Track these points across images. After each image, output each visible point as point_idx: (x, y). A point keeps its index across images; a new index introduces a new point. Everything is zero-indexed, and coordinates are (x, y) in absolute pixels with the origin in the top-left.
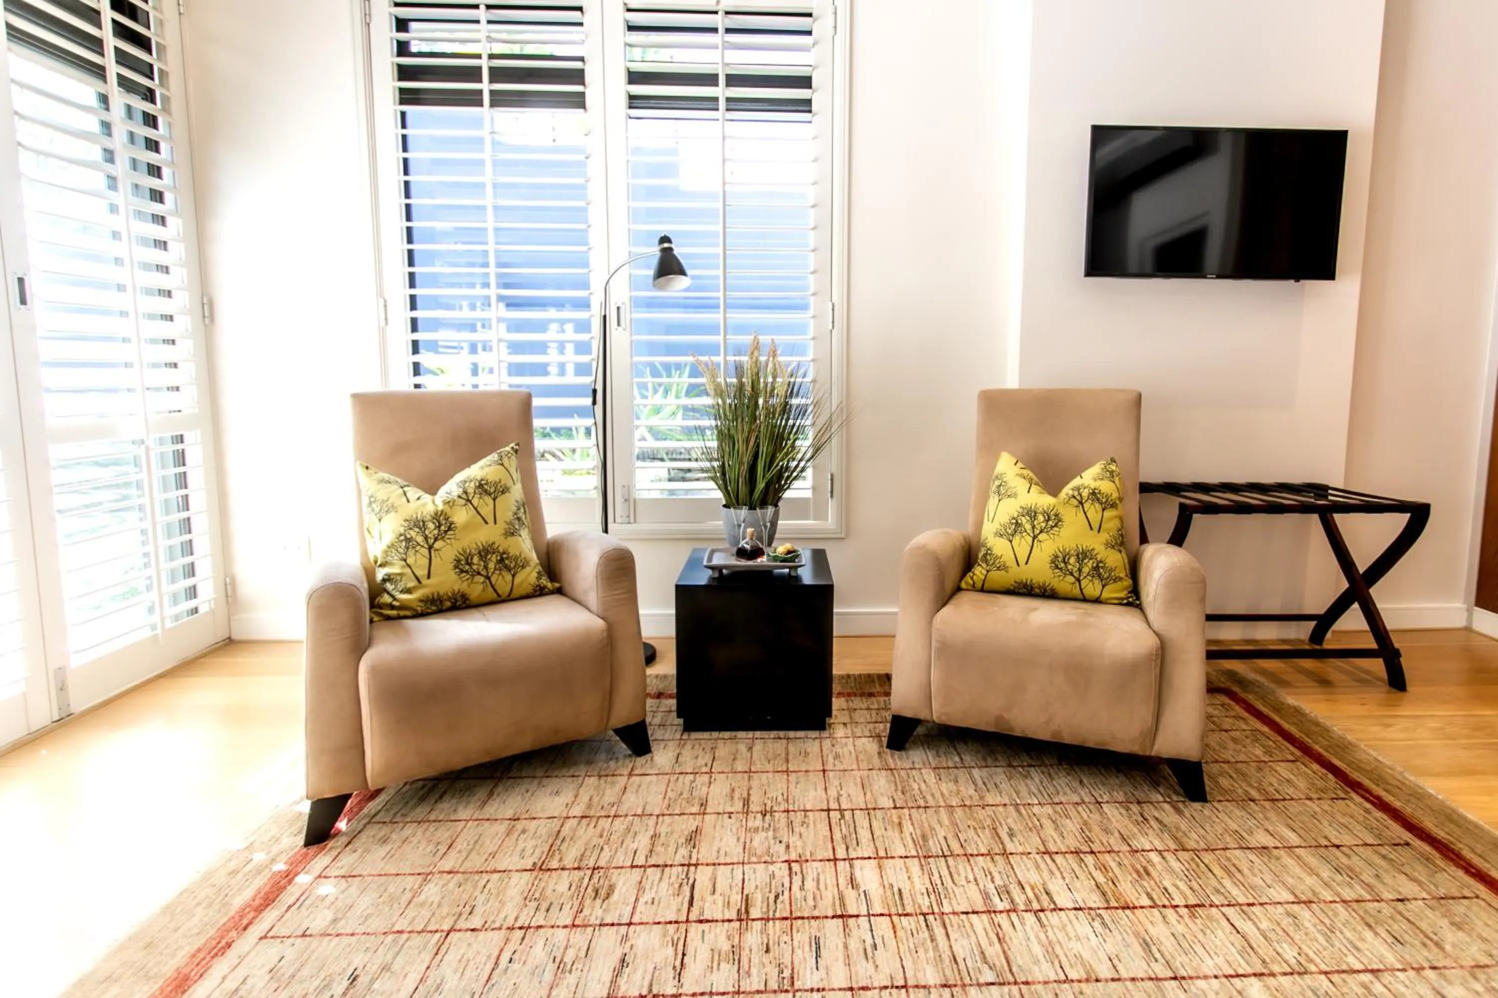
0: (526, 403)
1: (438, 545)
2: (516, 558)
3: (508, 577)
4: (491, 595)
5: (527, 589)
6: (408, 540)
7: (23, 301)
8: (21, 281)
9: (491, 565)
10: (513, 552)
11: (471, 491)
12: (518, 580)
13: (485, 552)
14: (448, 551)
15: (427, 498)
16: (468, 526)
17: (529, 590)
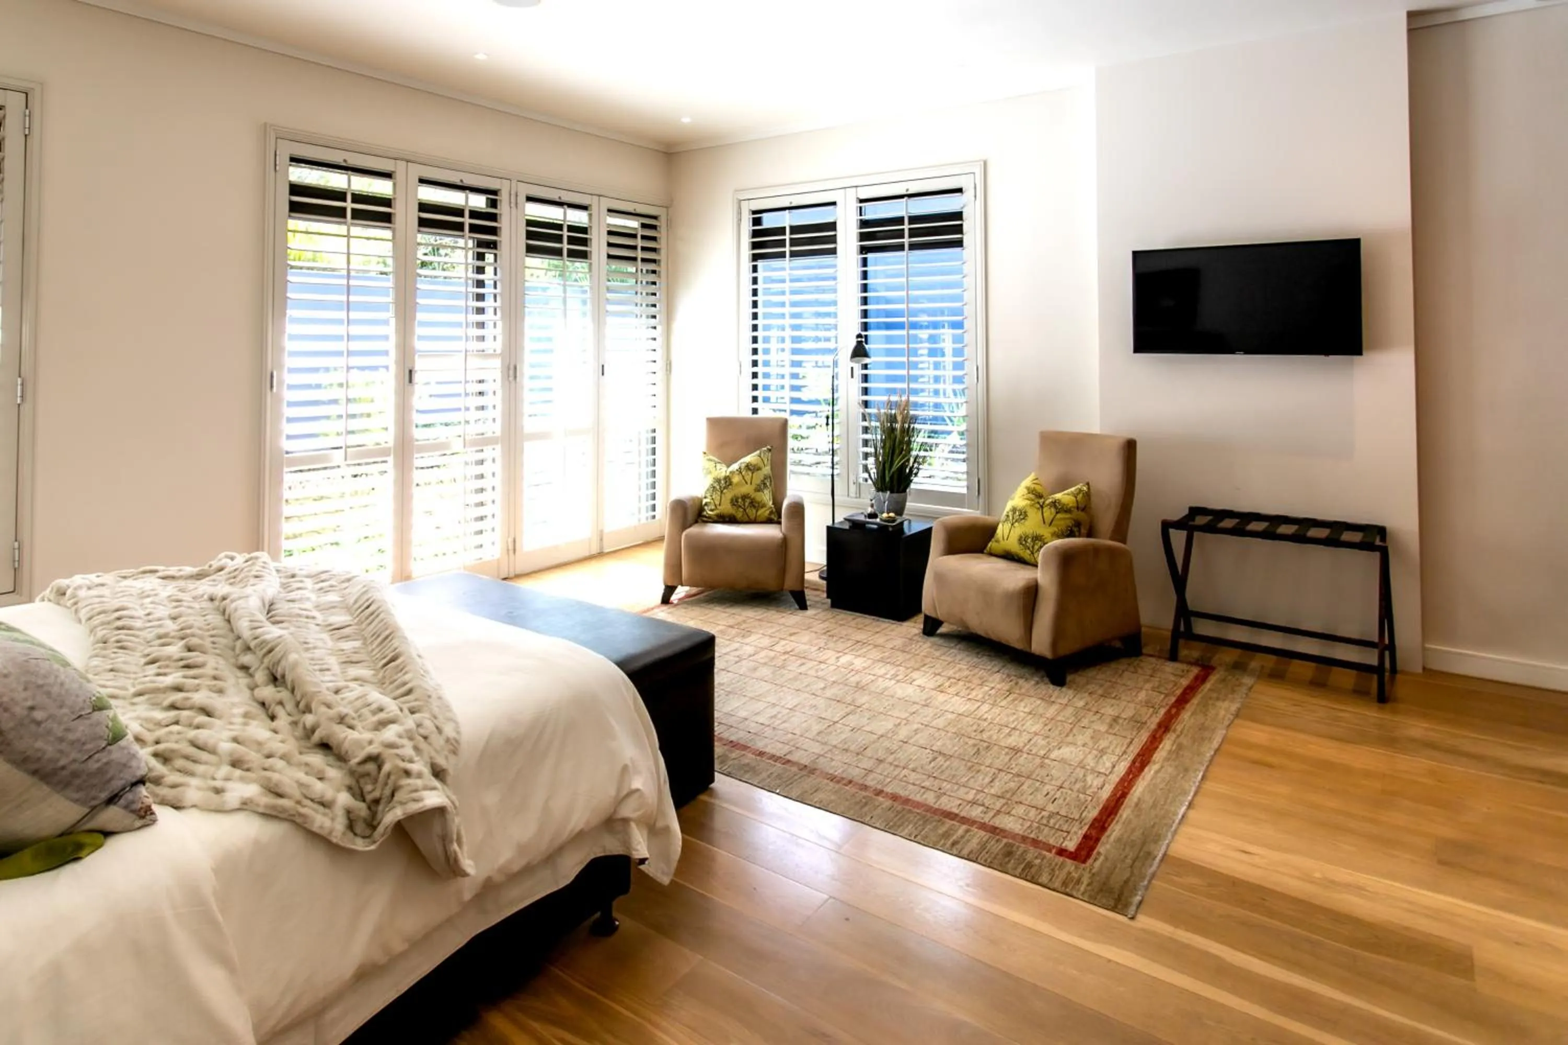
0: (784, 424)
1: (725, 491)
2: (759, 503)
3: (754, 511)
4: (746, 519)
5: (763, 518)
6: (714, 487)
7: (603, 374)
8: (603, 366)
9: (747, 504)
10: (758, 499)
11: (743, 468)
12: (759, 512)
13: (744, 497)
14: (729, 495)
15: (724, 468)
16: (738, 484)
17: (764, 519)
